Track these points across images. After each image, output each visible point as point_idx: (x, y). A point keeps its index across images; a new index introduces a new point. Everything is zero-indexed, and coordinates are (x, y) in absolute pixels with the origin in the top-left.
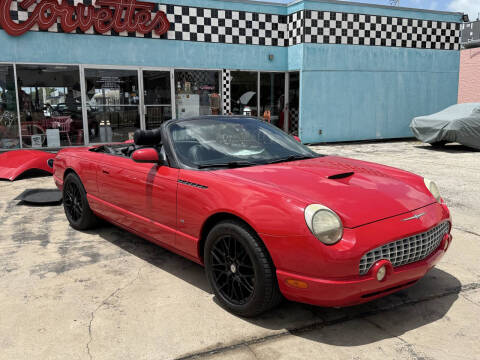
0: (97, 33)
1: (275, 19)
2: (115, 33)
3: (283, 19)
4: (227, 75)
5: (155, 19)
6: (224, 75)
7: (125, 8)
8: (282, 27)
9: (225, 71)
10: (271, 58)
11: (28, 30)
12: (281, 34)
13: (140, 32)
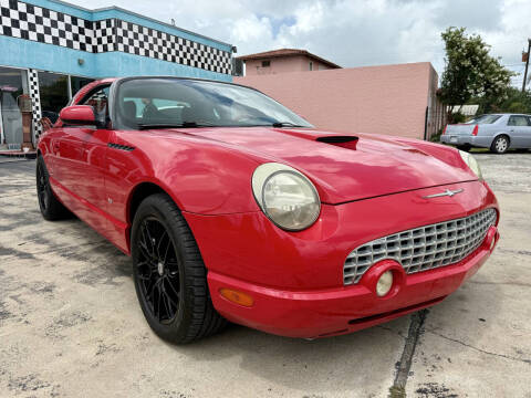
1: (81, 23)
3: (88, 25)
4: (34, 75)
6: (31, 75)
8: (88, 33)
9: (31, 70)
10: (81, 63)
12: (89, 40)
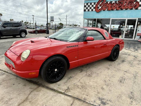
0: (117, 10)
2: (122, 9)
5: (135, 4)
7: (126, 2)
11: (101, 11)
13: (129, 9)
